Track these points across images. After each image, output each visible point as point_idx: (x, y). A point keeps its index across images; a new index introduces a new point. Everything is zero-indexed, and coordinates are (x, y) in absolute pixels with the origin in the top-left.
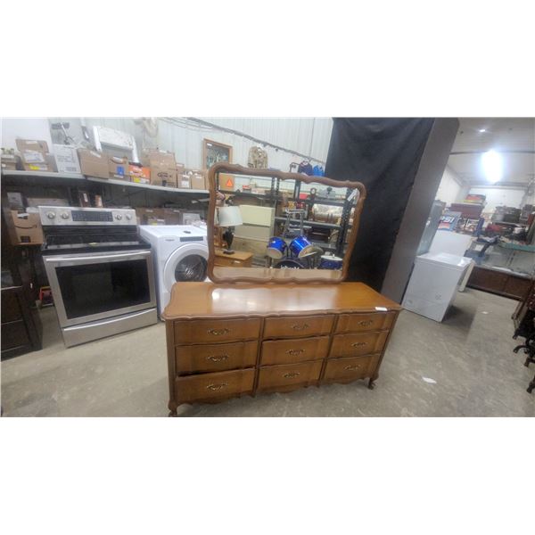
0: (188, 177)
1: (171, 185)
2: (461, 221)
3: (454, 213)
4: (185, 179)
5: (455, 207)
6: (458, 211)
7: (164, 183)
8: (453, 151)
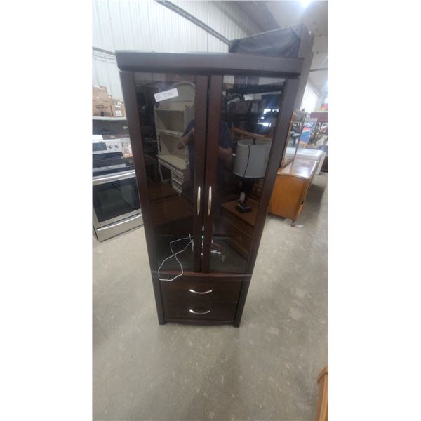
0: (120, 107)
1: (108, 115)
2: (318, 125)
3: (312, 119)
4: (118, 109)
5: (314, 115)
6: (315, 117)
7: (102, 114)
8: (312, 68)
